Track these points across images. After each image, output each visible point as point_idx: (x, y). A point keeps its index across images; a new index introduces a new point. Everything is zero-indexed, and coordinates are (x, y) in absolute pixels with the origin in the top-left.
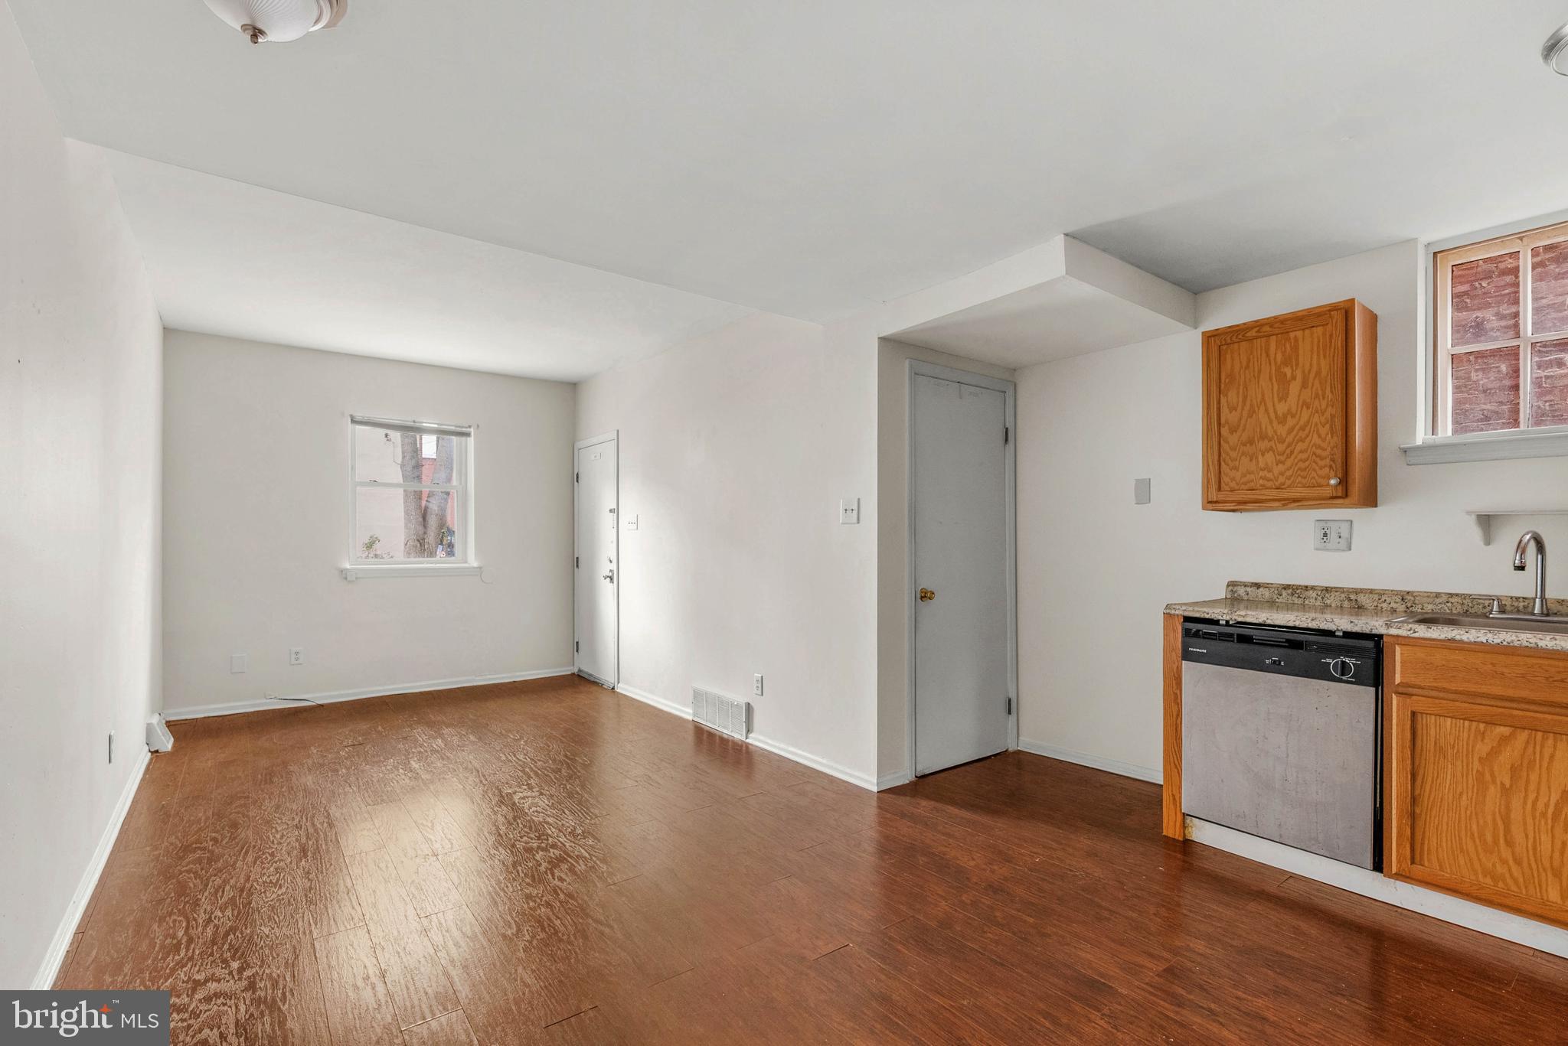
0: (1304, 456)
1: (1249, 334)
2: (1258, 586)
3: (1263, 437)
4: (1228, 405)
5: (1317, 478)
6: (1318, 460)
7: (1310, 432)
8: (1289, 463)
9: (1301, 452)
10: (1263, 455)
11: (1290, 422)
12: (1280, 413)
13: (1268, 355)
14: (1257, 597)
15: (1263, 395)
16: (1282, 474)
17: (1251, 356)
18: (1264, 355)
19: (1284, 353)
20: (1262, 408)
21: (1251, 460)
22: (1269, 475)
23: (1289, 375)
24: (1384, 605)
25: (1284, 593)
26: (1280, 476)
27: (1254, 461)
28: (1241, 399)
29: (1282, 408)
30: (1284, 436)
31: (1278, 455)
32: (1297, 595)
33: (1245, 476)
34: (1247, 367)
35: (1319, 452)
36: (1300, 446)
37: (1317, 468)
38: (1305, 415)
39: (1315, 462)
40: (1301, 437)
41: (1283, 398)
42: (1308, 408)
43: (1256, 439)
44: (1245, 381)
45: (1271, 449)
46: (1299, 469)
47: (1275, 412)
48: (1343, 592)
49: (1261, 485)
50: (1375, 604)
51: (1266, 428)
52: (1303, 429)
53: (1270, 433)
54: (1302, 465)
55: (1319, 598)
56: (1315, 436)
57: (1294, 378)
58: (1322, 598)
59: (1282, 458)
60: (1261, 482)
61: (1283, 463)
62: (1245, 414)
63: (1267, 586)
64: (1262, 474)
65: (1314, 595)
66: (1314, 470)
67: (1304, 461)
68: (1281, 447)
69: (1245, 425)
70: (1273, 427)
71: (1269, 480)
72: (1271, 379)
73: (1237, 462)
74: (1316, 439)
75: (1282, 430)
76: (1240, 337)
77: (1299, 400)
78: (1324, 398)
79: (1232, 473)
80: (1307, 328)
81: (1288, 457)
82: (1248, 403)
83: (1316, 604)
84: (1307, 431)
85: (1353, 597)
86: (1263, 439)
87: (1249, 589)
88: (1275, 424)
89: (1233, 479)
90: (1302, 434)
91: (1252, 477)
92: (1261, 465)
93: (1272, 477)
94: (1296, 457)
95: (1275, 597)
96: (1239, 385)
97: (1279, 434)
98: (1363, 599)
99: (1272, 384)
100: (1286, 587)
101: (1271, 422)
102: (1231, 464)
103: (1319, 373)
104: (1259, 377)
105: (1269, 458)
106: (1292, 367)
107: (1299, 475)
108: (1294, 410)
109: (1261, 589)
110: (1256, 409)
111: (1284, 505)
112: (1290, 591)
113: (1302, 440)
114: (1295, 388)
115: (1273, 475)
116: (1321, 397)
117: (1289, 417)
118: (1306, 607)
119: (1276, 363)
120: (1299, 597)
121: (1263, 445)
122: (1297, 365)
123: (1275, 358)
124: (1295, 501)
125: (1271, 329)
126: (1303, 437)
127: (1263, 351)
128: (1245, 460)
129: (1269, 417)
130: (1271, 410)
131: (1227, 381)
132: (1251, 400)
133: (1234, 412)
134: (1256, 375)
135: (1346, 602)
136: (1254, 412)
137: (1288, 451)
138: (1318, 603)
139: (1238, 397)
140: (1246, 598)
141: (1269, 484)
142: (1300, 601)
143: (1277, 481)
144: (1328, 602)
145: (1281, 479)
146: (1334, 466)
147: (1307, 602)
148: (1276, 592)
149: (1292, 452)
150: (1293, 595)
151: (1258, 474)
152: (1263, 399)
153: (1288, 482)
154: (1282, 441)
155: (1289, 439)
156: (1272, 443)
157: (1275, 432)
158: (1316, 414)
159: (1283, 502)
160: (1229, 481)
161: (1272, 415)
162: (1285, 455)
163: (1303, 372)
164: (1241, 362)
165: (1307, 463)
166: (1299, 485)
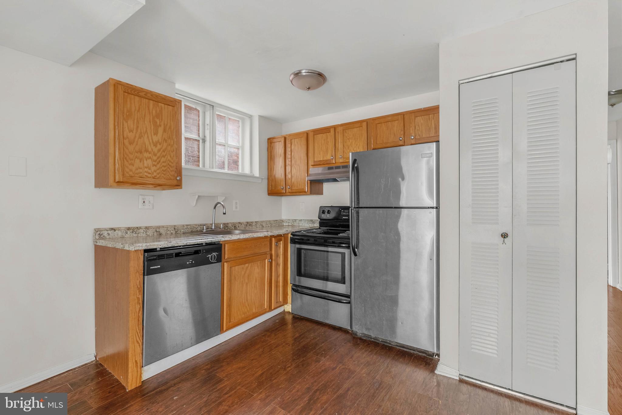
0: (165, 164)
1: (140, 94)
2: (114, 229)
3: (147, 151)
4: (128, 128)
5: (170, 175)
6: (170, 167)
7: (167, 153)
8: (158, 166)
9: (163, 162)
10: (146, 160)
11: (159, 146)
12: (154, 141)
13: (149, 109)
14: (114, 236)
15: (146, 129)
16: (155, 171)
17: (141, 106)
18: (147, 108)
19: (156, 111)
20: (146, 136)
21: (140, 162)
22: (150, 171)
23: (158, 123)
24: (169, 232)
25: (129, 232)
26: (155, 172)
27: (142, 162)
28: (135, 127)
29: (155, 139)
30: (156, 152)
31: (154, 161)
32: (134, 232)
33: (137, 170)
34: (139, 111)
35: (170, 164)
36: (163, 159)
37: (170, 171)
38: (165, 145)
39: (169, 168)
40: (163, 155)
41: (156, 134)
42: (166, 142)
43: (143, 151)
44: (138, 119)
45: (150, 158)
46: (162, 170)
47: (152, 140)
48: (154, 228)
49: (146, 176)
50: (166, 232)
51: (148, 147)
52: (164, 151)
53: (150, 150)
54: (164, 169)
55: (145, 232)
56: (169, 156)
57: (160, 126)
58: (146, 232)
59: (155, 163)
60: (146, 174)
61: (155, 166)
62: (137, 135)
63: (119, 229)
64: (146, 170)
65: (142, 231)
66: (169, 172)
67: (164, 167)
68: (155, 158)
69: (137, 142)
70: (151, 147)
71: (149, 173)
72: (150, 121)
73: (133, 161)
74: (169, 158)
75: (155, 150)
76: (136, 93)
77: (162, 137)
78: (172, 139)
79: (131, 167)
80: (167, 105)
81: (158, 164)
82: (139, 131)
83: (143, 235)
84: (165, 153)
85: (158, 230)
86: (147, 152)
87: (110, 232)
88: (152, 145)
89: (131, 170)
90: (164, 154)
91: (141, 171)
92: (145, 165)
93: (151, 172)
94: (161, 164)
95: (124, 234)
96: (134, 119)
97: (154, 151)
98: (162, 231)
99: (151, 124)
100: (129, 229)
101: (150, 144)
102: (130, 162)
103: (170, 128)
104: (144, 118)
105: (149, 162)
106: (159, 120)
107: (162, 173)
108: (160, 141)
109: (117, 231)
110: (143, 135)
111: (155, 187)
112: (131, 231)
113: (164, 156)
114: (161, 130)
115: (151, 171)
116: (171, 139)
117: (158, 144)
118: (139, 237)
119: (152, 115)
120: (136, 233)
121: (146, 155)
122: (162, 120)
123: (152, 113)
124: (160, 185)
125: (150, 96)
126: (164, 155)
127: (147, 107)
128: (137, 161)
129: (149, 142)
130: (150, 138)
131: (128, 114)
132: (141, 130)
133: (131, 132)
134: (143, 117)
135: (155, 233)
136: (142, 136)
137: (158, 160)
138: (144, 235)
139: (134, 125)
140: (108, 237)
141: (149, 175)
142: (136, 235)
143: (153, 174)
144: (148, 234)
145: (155, 174)
146: (177, 171)
147: (139, 235)
148: (125, 232)
149: (159, 162)
150: (133, 232)
151: (144, 170)
152: (146, 131)
153: (158, 176)
154: (155, 155)
155: (158, 155)
156: (150, 155)
157: (152, 149)
158: (169, 146)
159: (154, 186)
160: (129, 171)
161: (151, 141)
162: (157, 162)
163: (164, 124)
164: (135, 107)
165: (166, 168)
166: (163, 178)
